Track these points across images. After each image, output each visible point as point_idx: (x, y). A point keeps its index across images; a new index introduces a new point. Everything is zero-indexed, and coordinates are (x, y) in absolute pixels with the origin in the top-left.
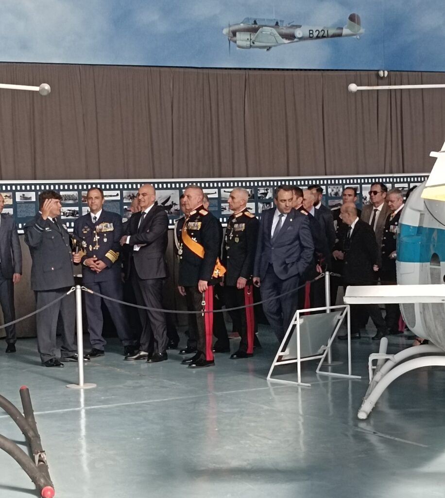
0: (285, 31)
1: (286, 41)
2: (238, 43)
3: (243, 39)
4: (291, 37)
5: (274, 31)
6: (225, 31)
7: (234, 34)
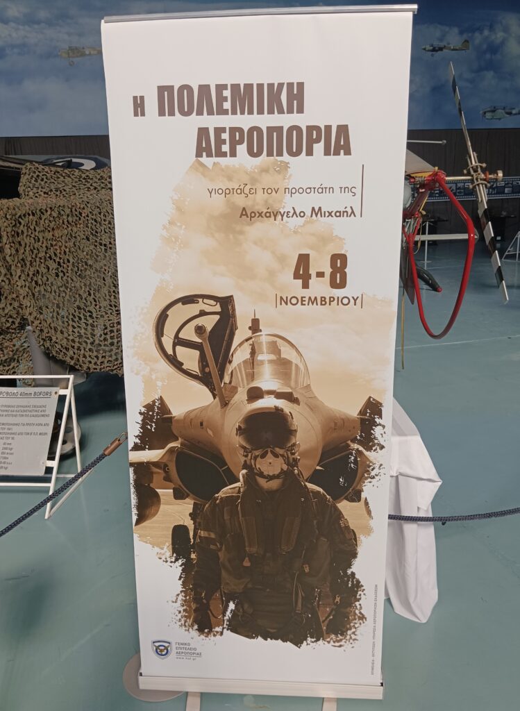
0: (507, 111)
1: (508, 116)
2: (487, 117)
3: (488, 115)
4: (510, 114)
5: (503, 111)
6: (481, 112)
7: (485, 113)
